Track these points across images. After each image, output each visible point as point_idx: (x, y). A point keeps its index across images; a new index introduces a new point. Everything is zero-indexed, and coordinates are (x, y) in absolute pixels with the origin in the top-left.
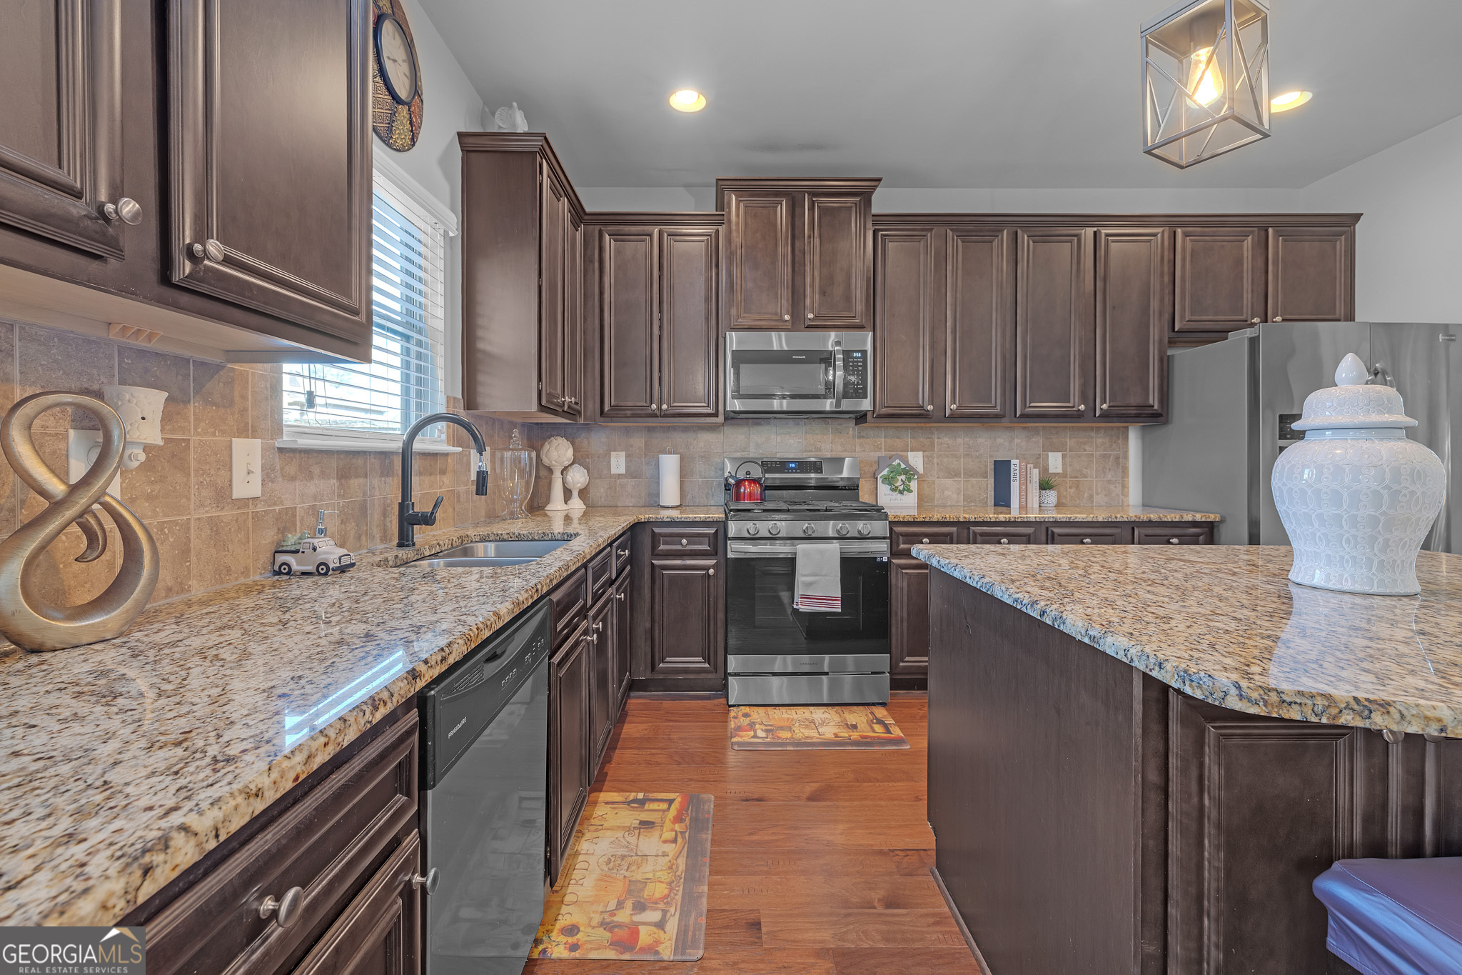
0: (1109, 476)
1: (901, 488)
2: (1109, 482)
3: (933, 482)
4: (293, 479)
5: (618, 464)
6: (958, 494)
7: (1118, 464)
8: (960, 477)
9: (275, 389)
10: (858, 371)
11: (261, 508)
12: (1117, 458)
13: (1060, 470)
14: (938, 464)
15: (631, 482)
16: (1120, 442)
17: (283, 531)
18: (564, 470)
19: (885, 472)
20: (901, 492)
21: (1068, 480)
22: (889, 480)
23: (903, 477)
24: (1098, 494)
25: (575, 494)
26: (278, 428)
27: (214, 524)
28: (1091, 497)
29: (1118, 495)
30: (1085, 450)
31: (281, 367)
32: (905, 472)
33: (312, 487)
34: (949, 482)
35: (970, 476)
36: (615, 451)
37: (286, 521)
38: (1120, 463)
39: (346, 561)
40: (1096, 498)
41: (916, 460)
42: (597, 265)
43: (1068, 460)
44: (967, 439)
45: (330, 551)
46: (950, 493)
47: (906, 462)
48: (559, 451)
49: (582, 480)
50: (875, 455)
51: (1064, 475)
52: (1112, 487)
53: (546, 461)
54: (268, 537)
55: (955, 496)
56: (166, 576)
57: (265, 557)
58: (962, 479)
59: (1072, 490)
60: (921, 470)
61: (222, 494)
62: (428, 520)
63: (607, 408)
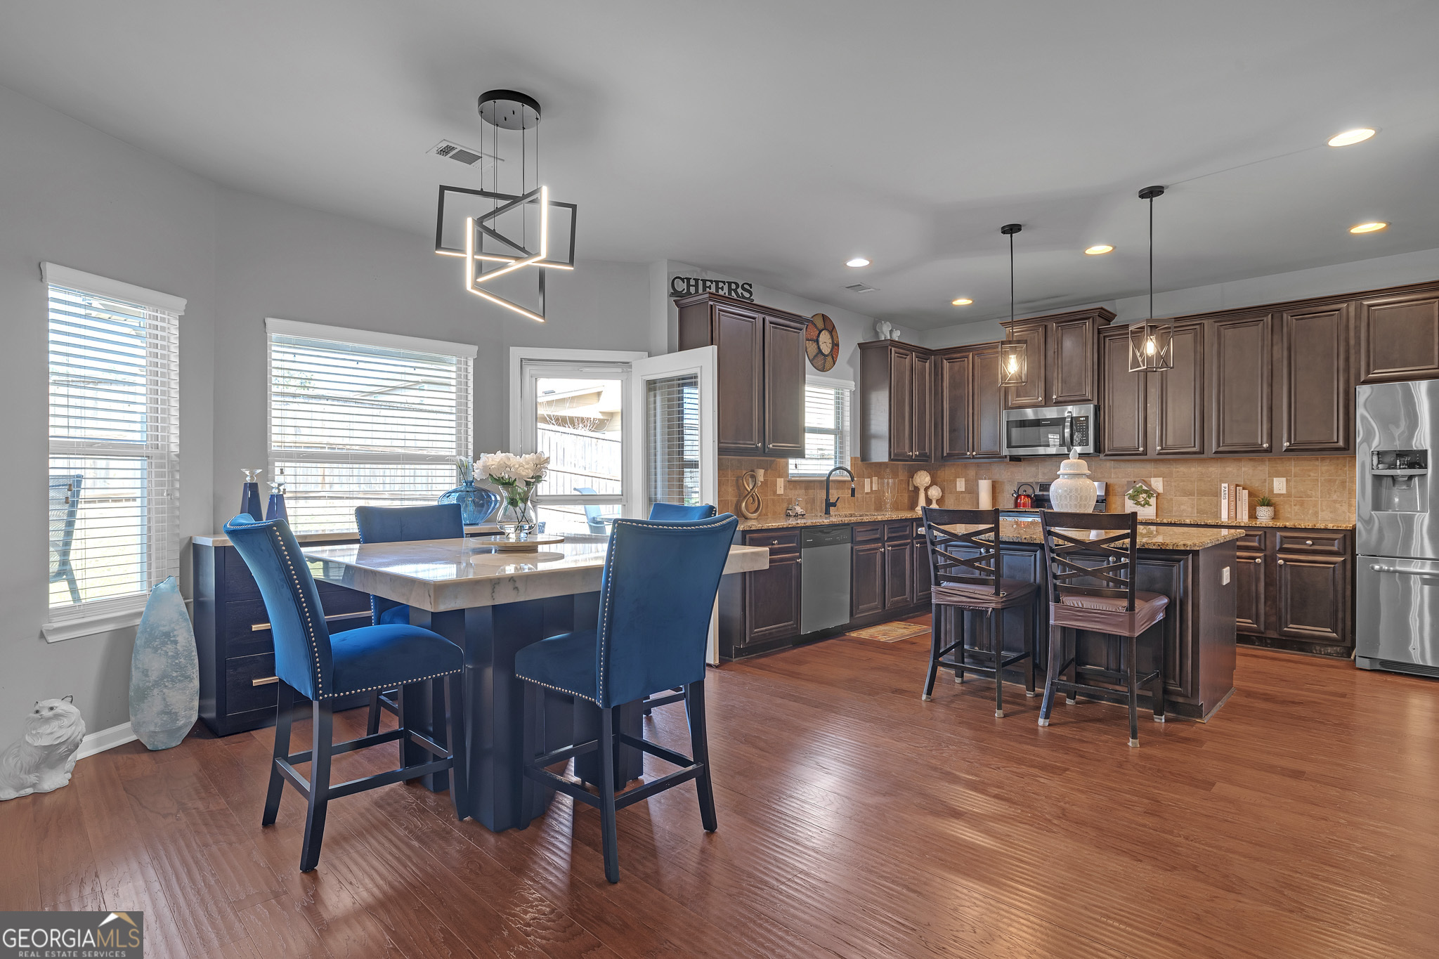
0: (1335, 497)
1: (1143, 503)
2: (1335, 502)
3: (1172, 499)
4: (792, 489)
5: (961, 485)
6: (1193, 508)
7: (1344, 487)
8: (1194, 496)
9: (787, 464)
10: (1083, 429)
11: (783, 497)
12: (1343, 482)
13: (1284, 491)
14: (1175, 486)
15: (968, 496)
16: (1347, 468)
17: (789, 504)
18: (926, 489)
19: (1131, 492)
20: (1143, 506)
21: (1292, 499)
22: (1132, 497)
23: (1145, 496)
24: (1323, 511)
25: (934, 502)
26: (788, 475)
27: (773, 500)
28: (1316, 514)
29: (1344, 512)
30: (1310, 476)
31: (788, 462)
32: (1146, 492)
33: (797, 492)
34: (1185, 499)
35: (1202, 495)
36: (959, 478)
37: (790, 501)
38: (1346, 486)
39: (803, 513)
40: (1321, 515)
41: (1158, 484)
42: (940, 376)
43: (1292, 484)
44: (1199, 469)
45: (799, 510)
46: (1185, 507)
47: (1149, 485)
48: (923, 479)
49: (937, 494)
50: (1124, 481)
51: (1289, 495)
52: (1338, 505)
53: (915, 484)
54: (785, 505)
55: (1190, 509)
56: (764, 511)
57: (784, 510)
58: (1196, 497)
59: (1297, 508)
60: (1160, 490)
61: (775, 492)
62: (834, 505)
63: (945, 455)
